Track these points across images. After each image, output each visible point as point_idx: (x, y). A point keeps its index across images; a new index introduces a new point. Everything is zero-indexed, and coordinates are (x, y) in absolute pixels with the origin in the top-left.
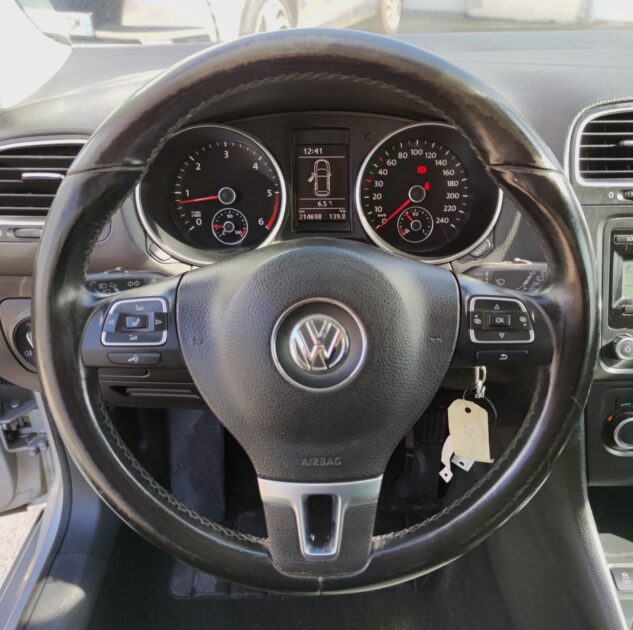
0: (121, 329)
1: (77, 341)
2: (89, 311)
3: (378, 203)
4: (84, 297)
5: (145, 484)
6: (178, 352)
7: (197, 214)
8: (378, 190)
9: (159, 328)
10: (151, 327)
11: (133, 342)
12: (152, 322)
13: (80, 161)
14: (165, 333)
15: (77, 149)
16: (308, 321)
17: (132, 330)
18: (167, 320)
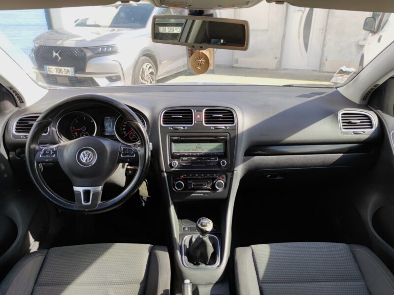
0: (44, 154)
1: (35, 156)
2: (38, 151)
3: (124, 131)
4: (37, 147)
5: (48, 189)
6: (57, 159)
7: (76, 133)
8: (124, 127)
9: (53, 154)
10: (51, 153)
11: (47, 157)
12: (52, 152)
13: (38, 119)
14: (54, 155)
15: (37, 117)
16: (84, 152)
17: (47, 154)
18: (55, 152)
